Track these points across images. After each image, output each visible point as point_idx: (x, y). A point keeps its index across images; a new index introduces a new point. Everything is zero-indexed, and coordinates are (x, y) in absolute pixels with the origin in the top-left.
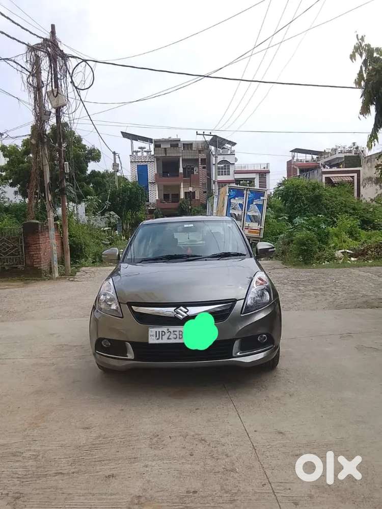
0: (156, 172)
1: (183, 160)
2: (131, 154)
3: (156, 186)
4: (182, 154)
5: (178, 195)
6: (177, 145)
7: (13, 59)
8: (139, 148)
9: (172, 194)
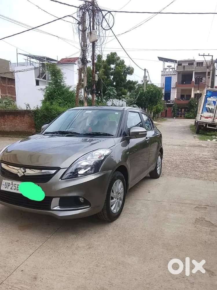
0: (177, 81)
1: (195, 73)
2: (162, 70)
3: (176, 90)
4: (194, 69)
5: (190, 96)
6: (192, 64)
7: (71, 15)
8: (168, 66)
9: (187, 95)
